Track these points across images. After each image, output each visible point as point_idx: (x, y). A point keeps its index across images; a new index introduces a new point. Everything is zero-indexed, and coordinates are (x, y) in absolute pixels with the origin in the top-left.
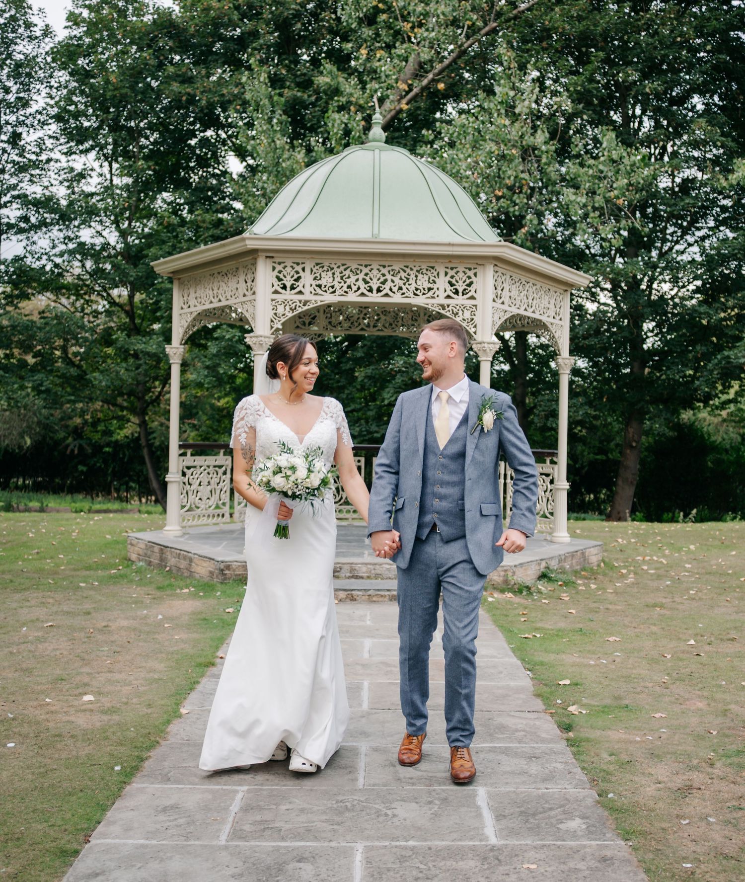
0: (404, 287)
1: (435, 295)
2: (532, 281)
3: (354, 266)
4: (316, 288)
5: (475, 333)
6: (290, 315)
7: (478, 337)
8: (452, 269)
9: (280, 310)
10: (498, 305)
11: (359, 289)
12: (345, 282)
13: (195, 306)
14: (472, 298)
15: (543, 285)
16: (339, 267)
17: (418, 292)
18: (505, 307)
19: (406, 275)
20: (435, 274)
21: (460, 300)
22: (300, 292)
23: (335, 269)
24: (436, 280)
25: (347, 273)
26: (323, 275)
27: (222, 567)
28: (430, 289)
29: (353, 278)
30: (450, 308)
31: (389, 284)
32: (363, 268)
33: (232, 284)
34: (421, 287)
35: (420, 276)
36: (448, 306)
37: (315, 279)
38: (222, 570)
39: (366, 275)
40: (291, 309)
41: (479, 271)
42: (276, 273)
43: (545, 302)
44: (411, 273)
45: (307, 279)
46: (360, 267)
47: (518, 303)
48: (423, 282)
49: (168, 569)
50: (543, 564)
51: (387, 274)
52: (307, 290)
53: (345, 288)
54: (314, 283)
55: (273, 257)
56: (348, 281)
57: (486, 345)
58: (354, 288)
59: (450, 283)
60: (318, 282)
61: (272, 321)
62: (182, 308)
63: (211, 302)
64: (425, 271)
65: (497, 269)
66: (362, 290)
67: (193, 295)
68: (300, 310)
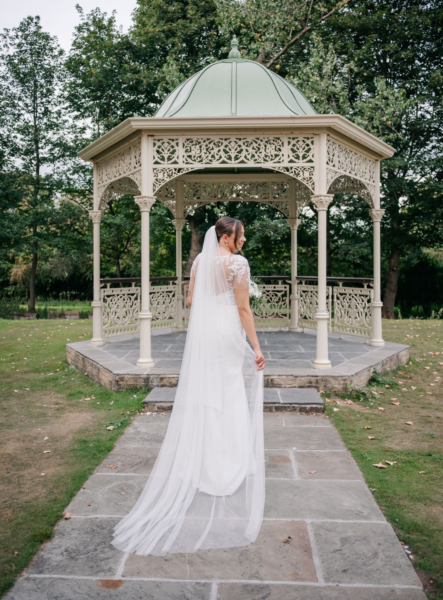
0: (256, 155)
1: (281, 160)
2: (354, 151)
3: (216, 140)
4: (187, 158)
5: (313, 189)
6: (168, 180)
7: (316, 193)
8: (293, 139)
9: (160, 176)
10: (330, 167)
11: (221, 157)
12: (210, 153)
13: (106, 181)
14: (311, 161)
15: (362, 155)
16: (204, 141)
17: (267, 159)
18: (336, 169)
19: (257, 145)
20: (280, 143)
21: (301, 163)
22: (175, 162)
23: (202, 143)
24: (281, 148)
25: (211, 145)
26: (193, 148)
27: (117, 379)
28: (276, 156)
29: (216, 150)
30: (293, 170)
31: (244, 153)
32: (223, 141)
33: (127, 161)
34: (269, 155)
35: (268, 146)
36: (291, 168)
37: (186, 151)
38: (117, 381)
39: (226, 146)
40: (168, 175)
41: (316, 139)
42: (156, 148)
43: (363, 167)
44: (261, 143)
45: (180, 151)
46: (221, 141)
47: (345, 167)
48: (271, 150)
49: (86, 374)
50: (372, 370)
51: (242, 145)
52: (180, 160)
53: (210, 158)
54: (186, 155)
55: (153, 136)
56: (212, 152)
57: (322, 198)
58: (217, 157)
59: (292, 150)
60: (189, 154)
61: (154, 185)
62: (99, 184)
63: (115, 177)
64: (272, 142)
65: (329, 138)
66: (223, 158)
67: (105, 173)
68: (176, 176)
